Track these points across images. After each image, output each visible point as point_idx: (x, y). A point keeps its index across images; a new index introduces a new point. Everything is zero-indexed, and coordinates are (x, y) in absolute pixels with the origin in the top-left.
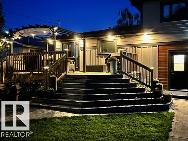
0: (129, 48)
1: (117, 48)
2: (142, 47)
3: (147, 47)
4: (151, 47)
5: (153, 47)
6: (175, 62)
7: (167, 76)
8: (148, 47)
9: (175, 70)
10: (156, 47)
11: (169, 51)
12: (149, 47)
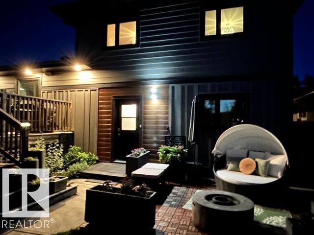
0: (59, 92)
1: (42, 92)
2: (76, 90)
3: (82, 91)
4: (89, 91)
5: (91, 90)
6: (123, 115)
7: (110, 139)
8: (84, 90)
9: (123, 128)
10: (96, 90)
11: (114, 97)
12: (86, 91)
